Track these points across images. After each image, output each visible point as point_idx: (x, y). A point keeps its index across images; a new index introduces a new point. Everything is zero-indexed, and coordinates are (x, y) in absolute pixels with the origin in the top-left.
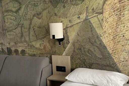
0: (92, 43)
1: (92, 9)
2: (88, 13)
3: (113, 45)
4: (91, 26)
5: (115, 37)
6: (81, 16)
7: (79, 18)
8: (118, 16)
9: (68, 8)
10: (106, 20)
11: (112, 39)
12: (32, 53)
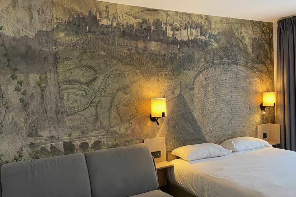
0: (185, 119)
1: (185, 85)
2: (182, 88)
4: (184, 101)
5: (203, 111)
7: (173, 94)
8: (204, 92)
10: (196, 95)
12: (112, 143)
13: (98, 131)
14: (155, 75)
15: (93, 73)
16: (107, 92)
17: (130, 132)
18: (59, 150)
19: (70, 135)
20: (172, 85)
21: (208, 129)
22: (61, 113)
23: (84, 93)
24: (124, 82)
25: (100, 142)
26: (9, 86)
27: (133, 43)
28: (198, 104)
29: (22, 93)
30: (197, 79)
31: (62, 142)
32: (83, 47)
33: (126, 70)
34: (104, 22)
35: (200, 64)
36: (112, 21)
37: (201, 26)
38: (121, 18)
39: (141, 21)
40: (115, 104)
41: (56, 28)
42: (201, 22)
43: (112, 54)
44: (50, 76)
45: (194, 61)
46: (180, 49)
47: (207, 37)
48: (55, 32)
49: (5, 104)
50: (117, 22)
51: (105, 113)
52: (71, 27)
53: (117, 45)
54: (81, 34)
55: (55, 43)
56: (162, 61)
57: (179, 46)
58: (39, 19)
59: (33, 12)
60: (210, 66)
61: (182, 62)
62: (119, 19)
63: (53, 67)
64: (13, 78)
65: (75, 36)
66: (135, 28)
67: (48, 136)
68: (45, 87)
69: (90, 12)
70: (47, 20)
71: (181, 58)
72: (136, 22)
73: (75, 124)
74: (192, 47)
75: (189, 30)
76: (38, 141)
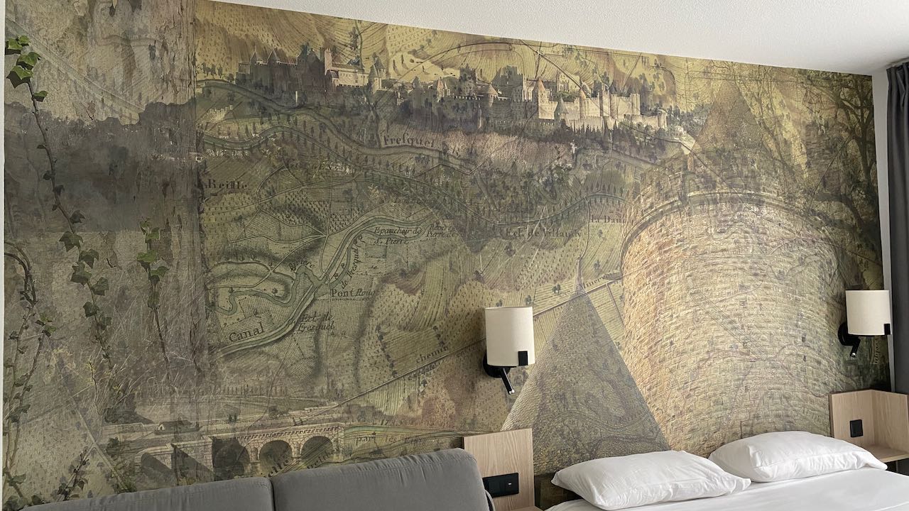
0: (595, 373)
1: (596, 265)
2: (584, 275)
3: (650, 371)
4: (592, 315)
5: (654, 349)
6: (565, 286)
7: (557, 291)
8: (656, 287)
9: (523, 256)
10: (631, 297)
11: (646, 354)
12: (364, 445)
13: (322, 405)
14: (499, 235)
15: (309, 228)
16: (352, 286)
17: (420, 412)
18: (198, 466)
19: (232, 419)
20: (555, 266)
21: (670, 403)
22: (210, 348)
23: (280, 289)
24: (405, 256)
25: (328, 440)
26: (56, 267)
27: (432, 140)
28: (639, 325)
29: (92, 289)
30: (634, 248)
31: (210, 440)
32: (283, 152)
33: (411, 218)
34: (347, 78)
35: (642, 201)
36: (371, 76)
37: (643, 86)
38: (399, 66)
39: (457, 74)
40: (376, 323)
41: (202, 96)
42: (643, 77)
43: (370, 171)
44: (180, 236)
45: (622, 192)
46: (579, 156)
47: (663, 119)
48: (198, 106)
49: (38, 322)
50: (384, 77)
51: (345, 351)
52: (248, 94)
53: (383, 145)
54: (278, 113)
55: (198, 141)
56: (520, 192)
57: (574, 148)
58: (154, 70)
59: (136, 50)
60: (675, 208)
61: (584, 195)
62: (391, 70)
63: (191, 212)
64: (69, 242)
65: (258, 120)
66: (440, 96)
67: (168, 419)
68: (163, 270)
69: (304, 49)
70: (177, 74)
71: (582, 182)
72: (443, 76)
73: (251, 384)
74: (616, 151)
75: (606, 99)
76: (134, 437)
